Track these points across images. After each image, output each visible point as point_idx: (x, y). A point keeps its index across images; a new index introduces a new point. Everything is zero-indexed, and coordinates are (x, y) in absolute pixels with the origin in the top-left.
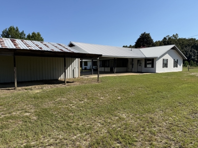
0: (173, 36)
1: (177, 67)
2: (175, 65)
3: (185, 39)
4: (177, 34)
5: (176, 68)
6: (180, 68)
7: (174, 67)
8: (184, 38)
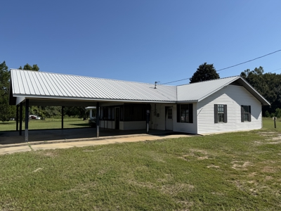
0: (256, 69)
1: (249, 120)
2: (245, 116)
3: (275, 74)
4: (261, 67)
5: (246, 123)
6: (256, 123)
7: (242, 121)
8: (273, 73)
